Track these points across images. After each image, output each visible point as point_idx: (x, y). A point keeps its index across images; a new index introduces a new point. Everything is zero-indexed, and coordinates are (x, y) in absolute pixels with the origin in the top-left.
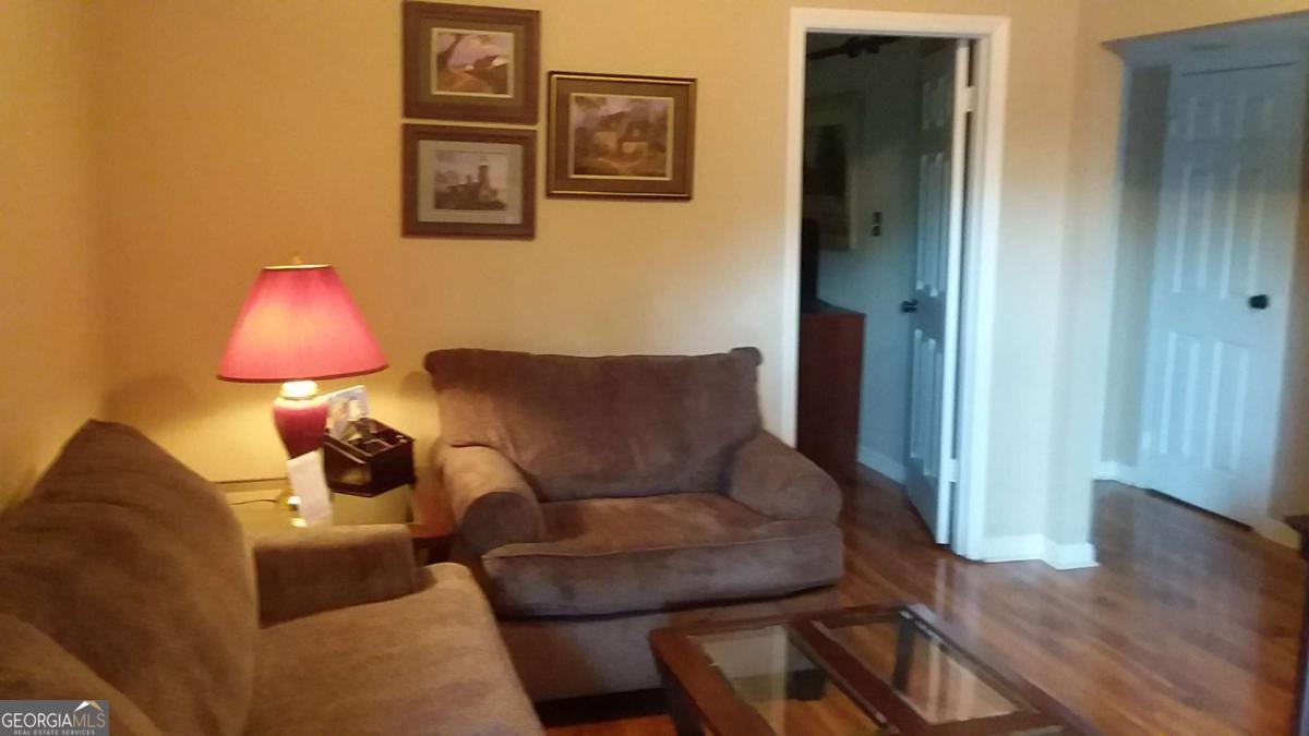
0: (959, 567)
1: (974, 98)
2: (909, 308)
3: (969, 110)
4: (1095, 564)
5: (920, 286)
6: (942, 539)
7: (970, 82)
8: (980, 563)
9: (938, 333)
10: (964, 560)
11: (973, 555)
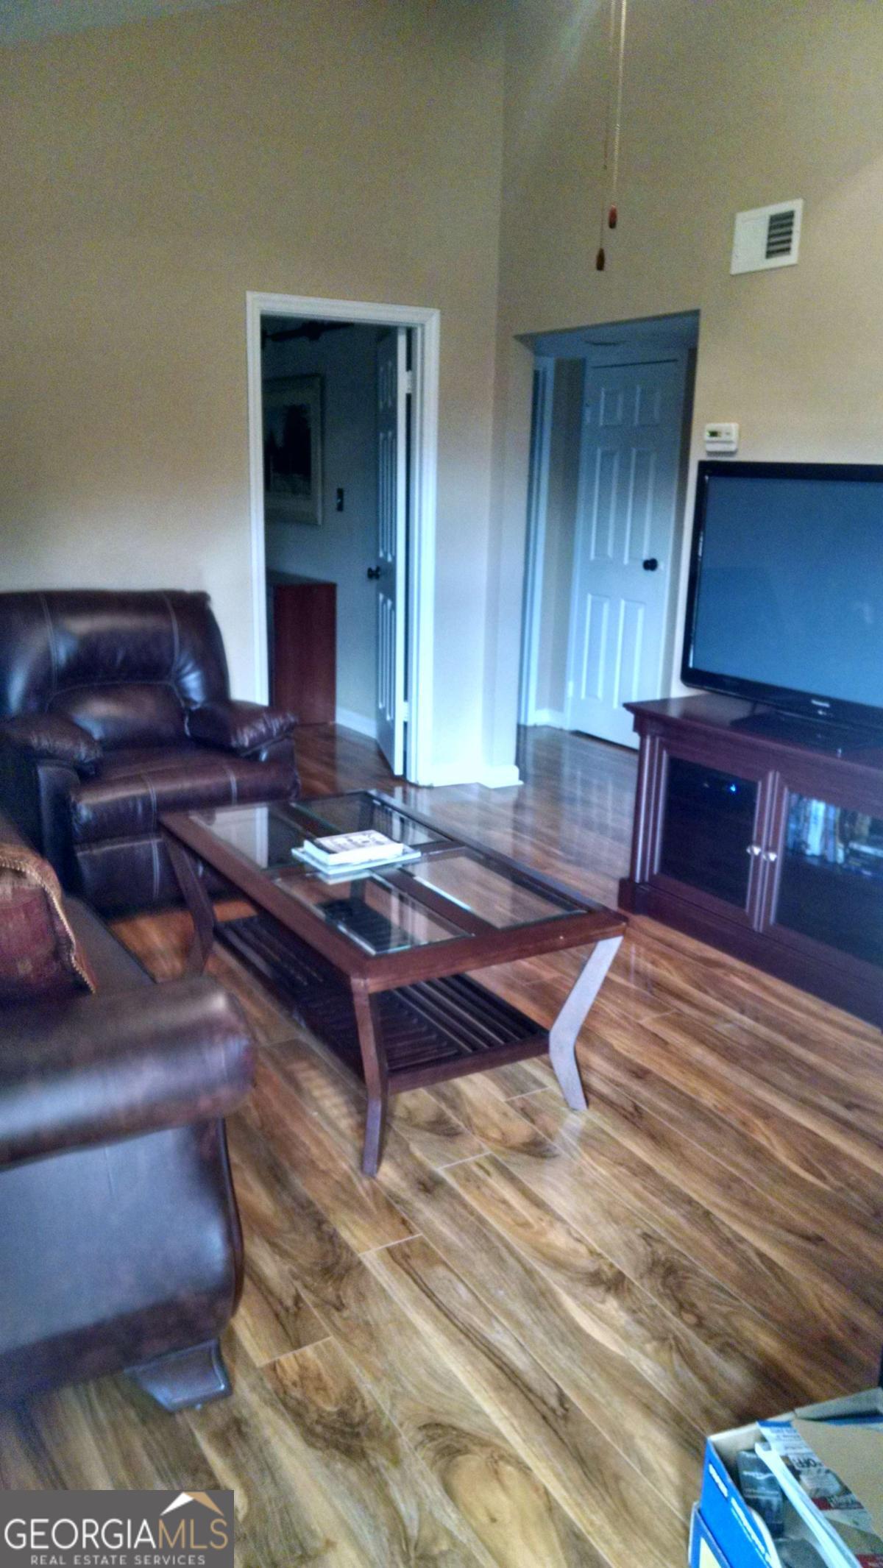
0: (412, 791)
1: (413, 381)
2: (373, 574)
3: (410, 392)
4: (521, 783)
5: (381, 555)
6: (398, 771)
7: (409, 366)
8: (430, 788)
9: (391, 594)
10: (416, 786)
11: (423, 782)
